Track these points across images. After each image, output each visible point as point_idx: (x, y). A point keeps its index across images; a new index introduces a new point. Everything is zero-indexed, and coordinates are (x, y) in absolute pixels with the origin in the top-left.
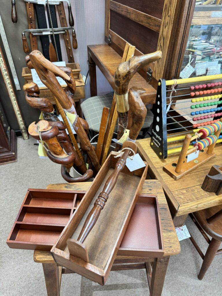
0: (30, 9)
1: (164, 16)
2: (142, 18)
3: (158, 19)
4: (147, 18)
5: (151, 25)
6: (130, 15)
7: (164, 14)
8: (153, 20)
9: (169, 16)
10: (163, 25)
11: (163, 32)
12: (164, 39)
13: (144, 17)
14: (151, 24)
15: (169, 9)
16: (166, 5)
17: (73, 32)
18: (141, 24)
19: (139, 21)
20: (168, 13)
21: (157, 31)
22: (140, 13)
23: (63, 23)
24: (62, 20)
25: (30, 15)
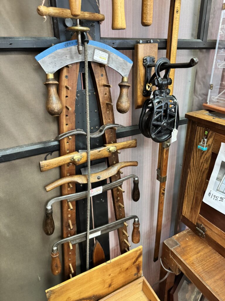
0: (69, 211)
17: (136, 222)
23: (119, 212)
24: (118, 208)
25: (68, 218)
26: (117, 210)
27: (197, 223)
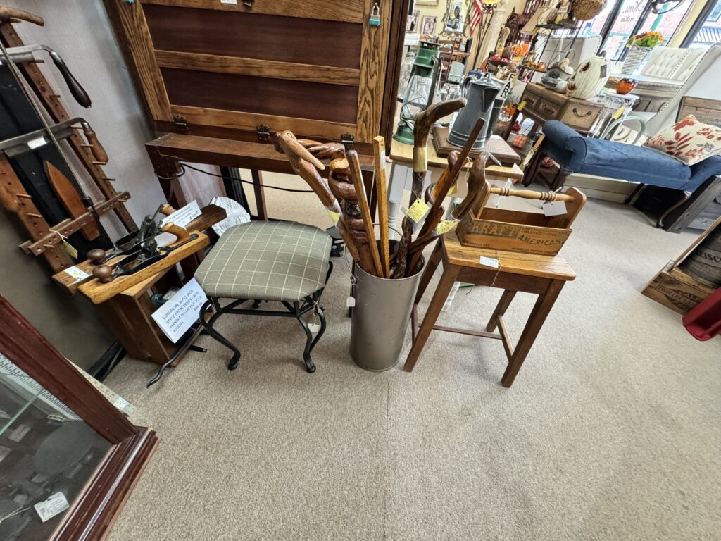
1: (365, 64)
4: (321, 70)
6: (259, 71)
7: (365, 62)
8: (337, 71)
10: (366, 75)
11: (367, 82)
12: (372, 92)
13: (311, 70)
14: (334, 77)
15: (374, 54)
16: (366, 50)
18: (304, 80)
19: (295, 77)
20: (374, 59)
21: (352, 84)
22: (295, 66)
27: (175, 119)
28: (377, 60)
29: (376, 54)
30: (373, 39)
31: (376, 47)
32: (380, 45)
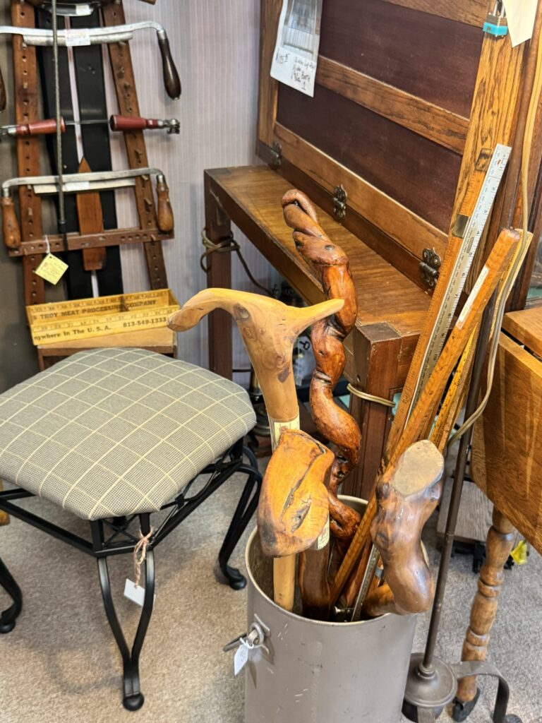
0: (23, 63)
1: (477, 111)
2: (398, 107)
3: (457, 115)
4: (418, 108)
5: (433, 129)
6: (355, 92)
7: (478, 106)
8: (437, 115)
9: (493, 113)
10: (476, 135)
11: (474, 153)
13: (409, 104)
14: (432, 125)
15: (492, 95)
16: (483, 83)
18: (398, 122)
19: (388, 112)
20: (491, 105)
21: (453, 147)
22: (390, 91)
23: (125, 102)
24: (122, 93)
25: (23, 79)
26: (121, 95)
27: (274, 143)
28: (495, 108)
29: (496, 94)
30: (495, 62)
31: (497, 80)
32: (505, 75)
